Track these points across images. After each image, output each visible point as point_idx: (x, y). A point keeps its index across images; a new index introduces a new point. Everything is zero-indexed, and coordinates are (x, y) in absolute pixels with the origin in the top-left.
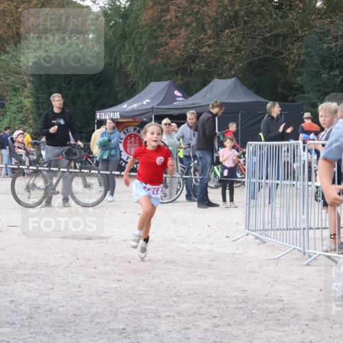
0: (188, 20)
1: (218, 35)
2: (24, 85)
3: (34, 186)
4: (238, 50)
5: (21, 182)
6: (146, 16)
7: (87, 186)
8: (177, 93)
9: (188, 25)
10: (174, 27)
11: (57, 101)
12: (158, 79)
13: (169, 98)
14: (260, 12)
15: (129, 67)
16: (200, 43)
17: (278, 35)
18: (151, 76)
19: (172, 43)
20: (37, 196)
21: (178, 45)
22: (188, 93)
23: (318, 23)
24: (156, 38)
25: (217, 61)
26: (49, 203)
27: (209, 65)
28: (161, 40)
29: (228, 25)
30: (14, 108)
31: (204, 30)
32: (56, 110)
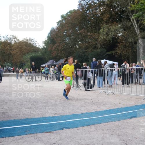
0: (56, 50)
1: (61, 52)
2: (29, 61)
3: (29, 78)
4: (65, 54)
5: (27, 78)
6: (49, 49)
7: (38, 78)
8: (54, 62)
9: (56, 51)
10: (54, 51)
11: (33, 64)
12: (51, 60)
13: (53, 63)
14: (68, 48)
15: (46, 58)
16: (58, 53)
17: (71, 52)
18: (50, 59)
19: (54, 53)
20: (30, 80)
21: (55, 54)
22: (56, 62)
23: (78, 50)
24: (51, 53)
25: (61, 56)
26: (33, 81)
27: (60, 57)
28: (52, 53)
29: (63, 50)
30: (27, 65)
31: (59, 51)
32: (33, 65)
